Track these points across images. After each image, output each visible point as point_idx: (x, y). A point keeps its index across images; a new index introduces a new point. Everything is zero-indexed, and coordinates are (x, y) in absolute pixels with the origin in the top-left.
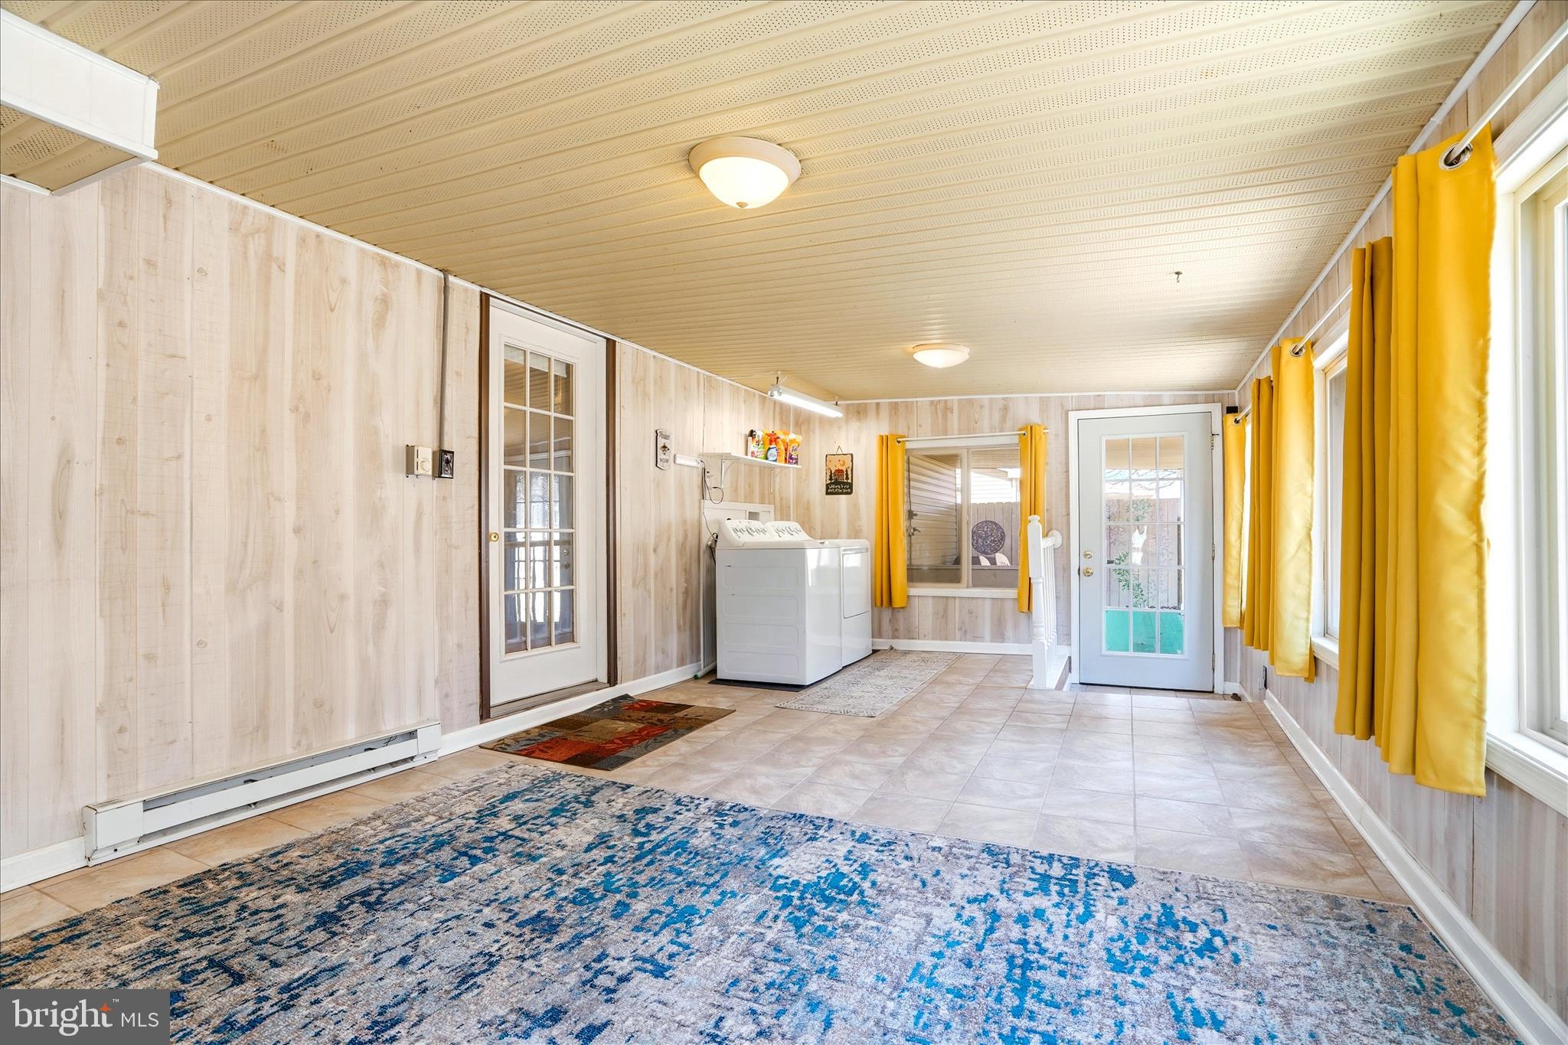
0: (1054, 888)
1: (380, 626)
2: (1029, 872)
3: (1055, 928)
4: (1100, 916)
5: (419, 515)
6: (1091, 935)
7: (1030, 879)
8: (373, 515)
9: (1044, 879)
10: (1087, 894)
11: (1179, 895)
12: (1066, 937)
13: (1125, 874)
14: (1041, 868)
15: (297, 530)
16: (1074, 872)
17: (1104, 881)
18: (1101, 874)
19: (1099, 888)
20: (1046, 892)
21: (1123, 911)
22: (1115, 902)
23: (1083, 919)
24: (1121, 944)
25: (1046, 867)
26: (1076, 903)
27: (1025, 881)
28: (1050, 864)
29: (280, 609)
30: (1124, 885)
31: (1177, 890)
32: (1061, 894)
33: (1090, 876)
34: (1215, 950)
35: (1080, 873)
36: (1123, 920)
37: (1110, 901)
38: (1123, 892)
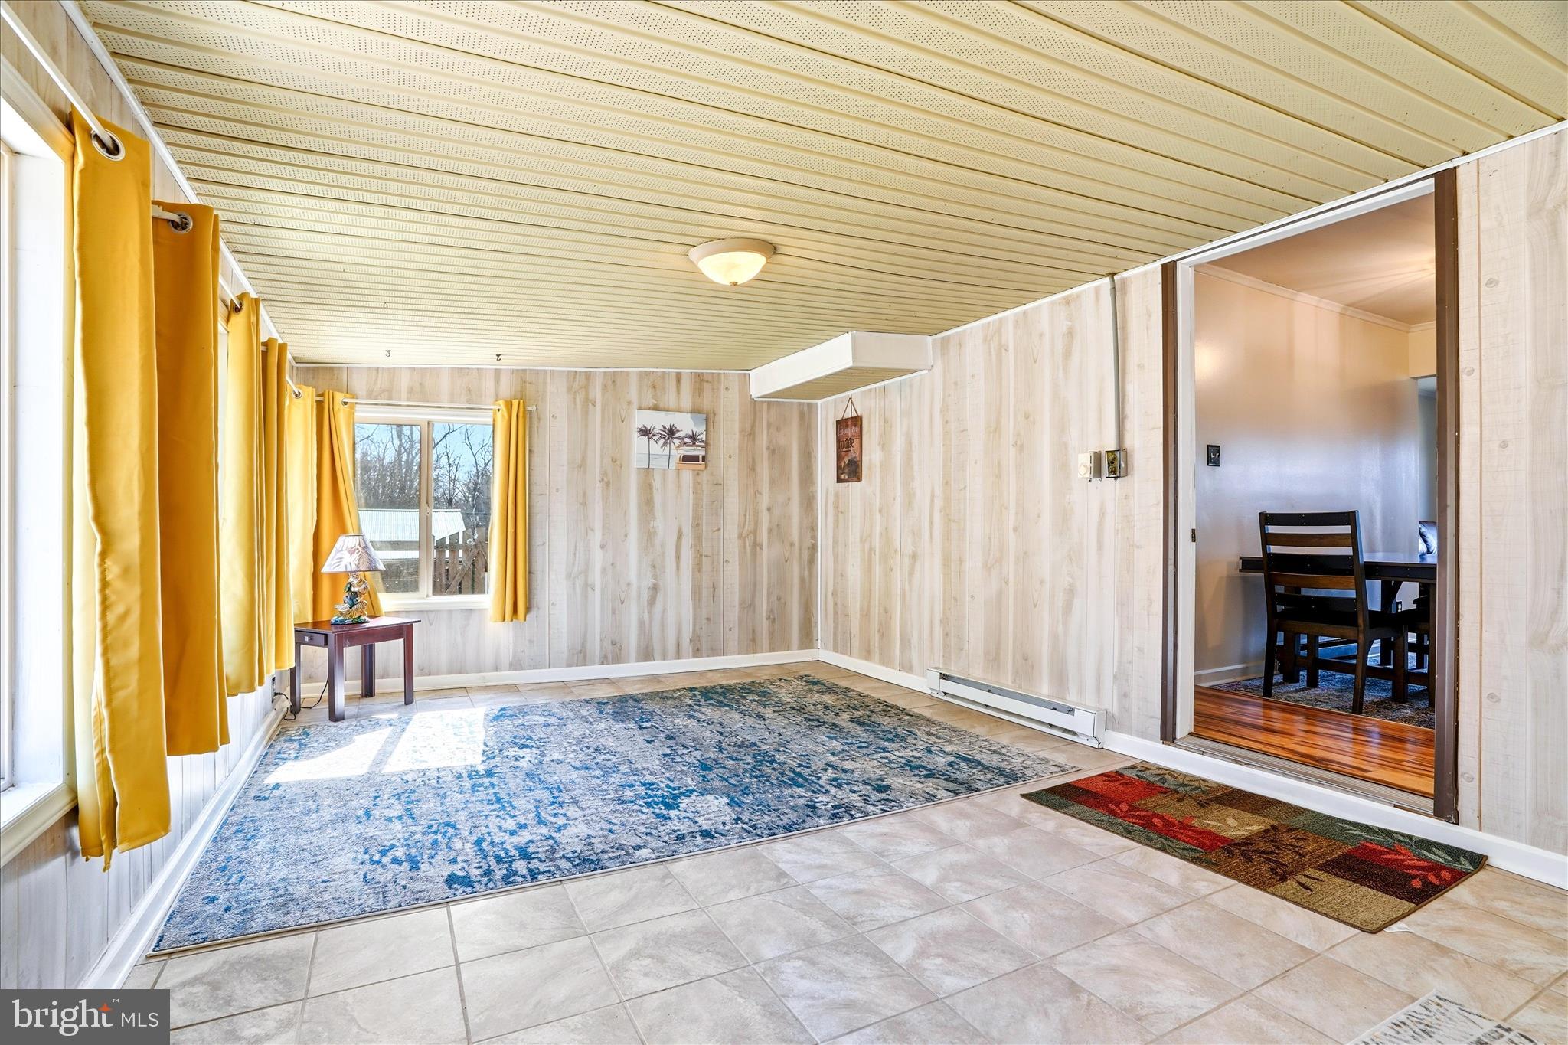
0: (513, 853)
1: (1068, 608)
2: (542, 856)
3: (497, 830)
4: (468, 846)
5: (1102, 515)
6: (471, 833)
7: (538, 853)
8: (1064, 518)
9: (526, 856)
10: (484, 857)
11: (403, 883)
12: (487, 827)
13: (456, 886)
14: (534, 864)
15: (1015, 530)
16: (505, 872)
17: (474, 873)
18: (479, 878)
19: (477, 865)
20: (518, 848)
21: (452, 855)
22: (459, 859)
23: (479, 843)
24: (449, 835)
25: (532, 866)
26: (490, 847)
27: (540, 849)
28: (530, 871)
29: (1007, 583)
30: (455, 875)
31: (404, 887)
32: (506, 851)
33: (488, 873)
34: (380, 852)
35: (499, 872)
36: (450, 848)
37: (464, 858)
38: (456, 869)
